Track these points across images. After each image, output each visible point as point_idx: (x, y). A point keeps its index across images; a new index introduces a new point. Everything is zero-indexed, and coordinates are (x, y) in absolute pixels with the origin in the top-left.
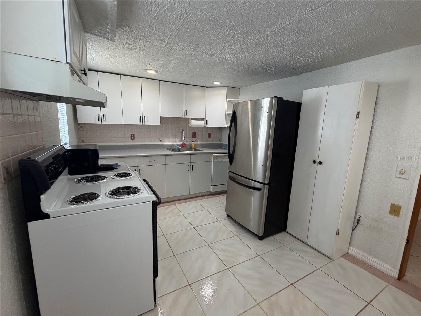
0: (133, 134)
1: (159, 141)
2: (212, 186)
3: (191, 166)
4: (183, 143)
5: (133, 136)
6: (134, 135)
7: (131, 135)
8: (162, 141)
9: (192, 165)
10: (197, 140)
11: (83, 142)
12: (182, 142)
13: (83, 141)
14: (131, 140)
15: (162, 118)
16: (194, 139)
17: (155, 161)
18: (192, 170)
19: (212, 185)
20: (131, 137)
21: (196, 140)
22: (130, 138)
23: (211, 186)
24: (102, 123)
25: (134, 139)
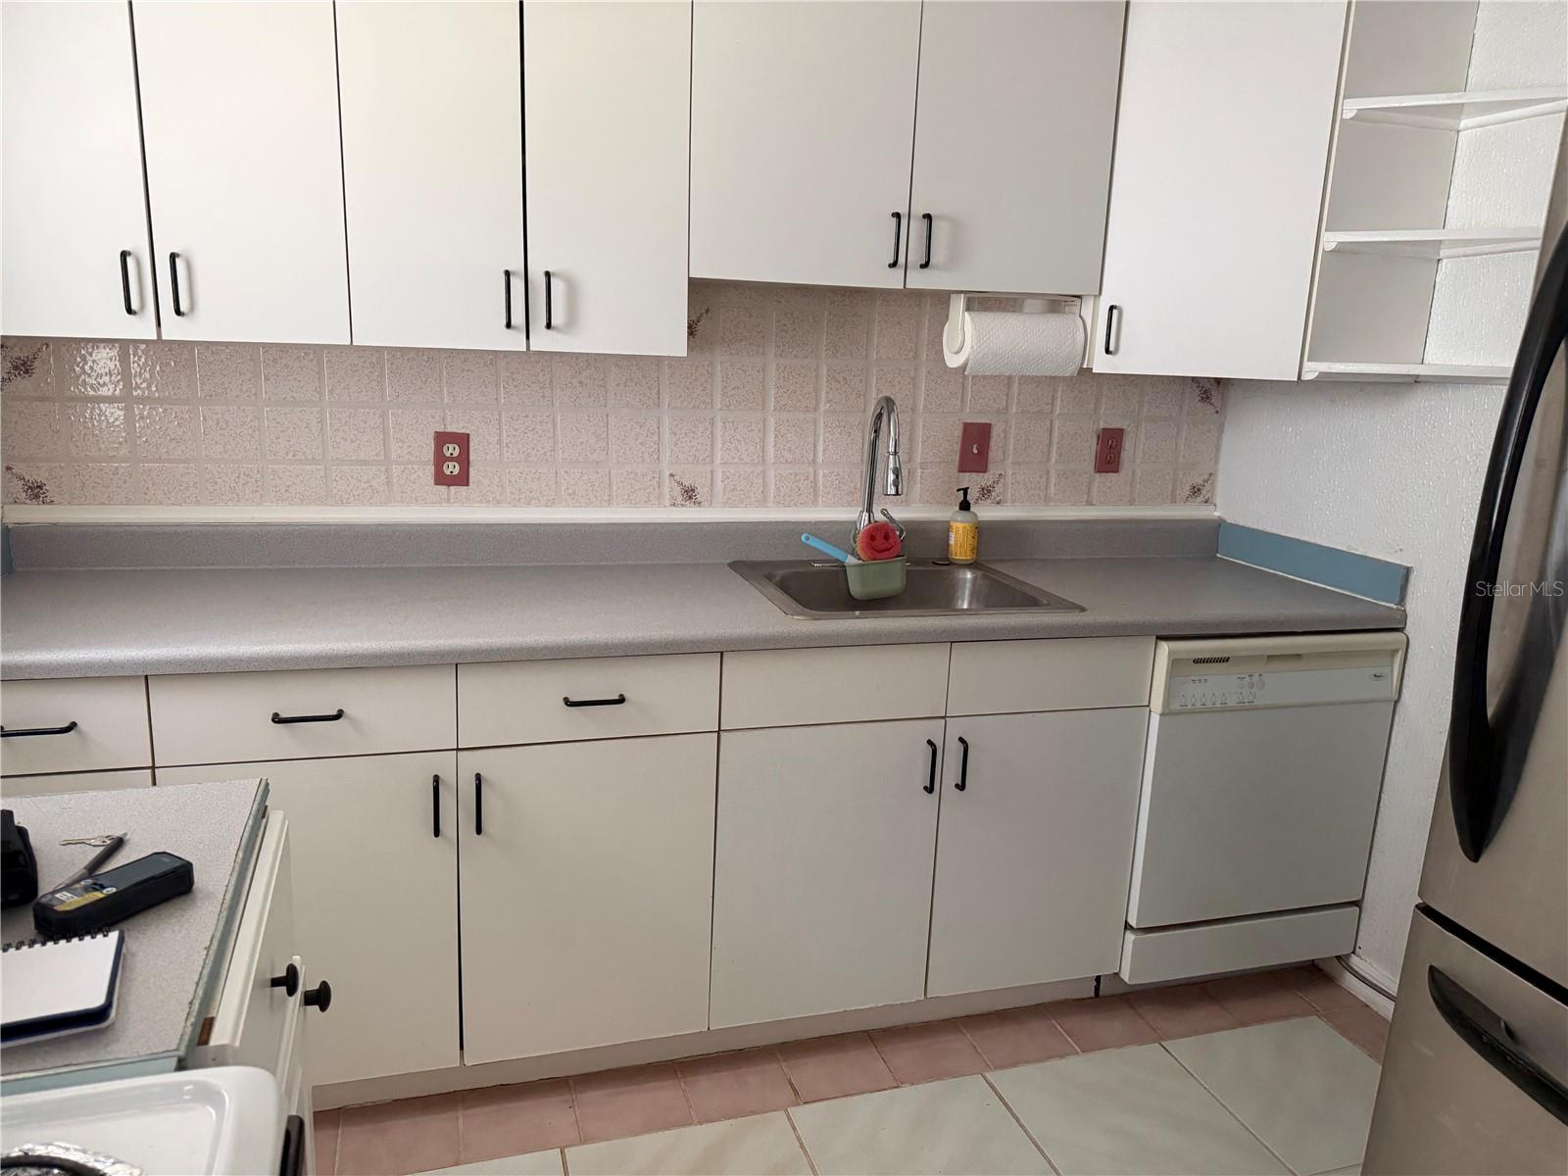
0: (450, 429)
1: (680, 499)
2: (1130, 937)
3: (954, 750)
4: (878, 516)
5: (452, 450)
6: (463, 440)
7: (442, 439)
8: (702, 492)
9: (961, 740)
10: (998, 489)
11: (37, 497)
12: (869, 510)
13: (36, 492)
14: (443, 488)
15: (704, 295)
16: (973, 481)
17: (621, 700)
18: (961, 787)
19: (1133, 922)
20: (440, 459)
21: (986, 492)
22: (431, 469)
23: (1127, 926)
24: (164, 337)
25: (463, 480)
